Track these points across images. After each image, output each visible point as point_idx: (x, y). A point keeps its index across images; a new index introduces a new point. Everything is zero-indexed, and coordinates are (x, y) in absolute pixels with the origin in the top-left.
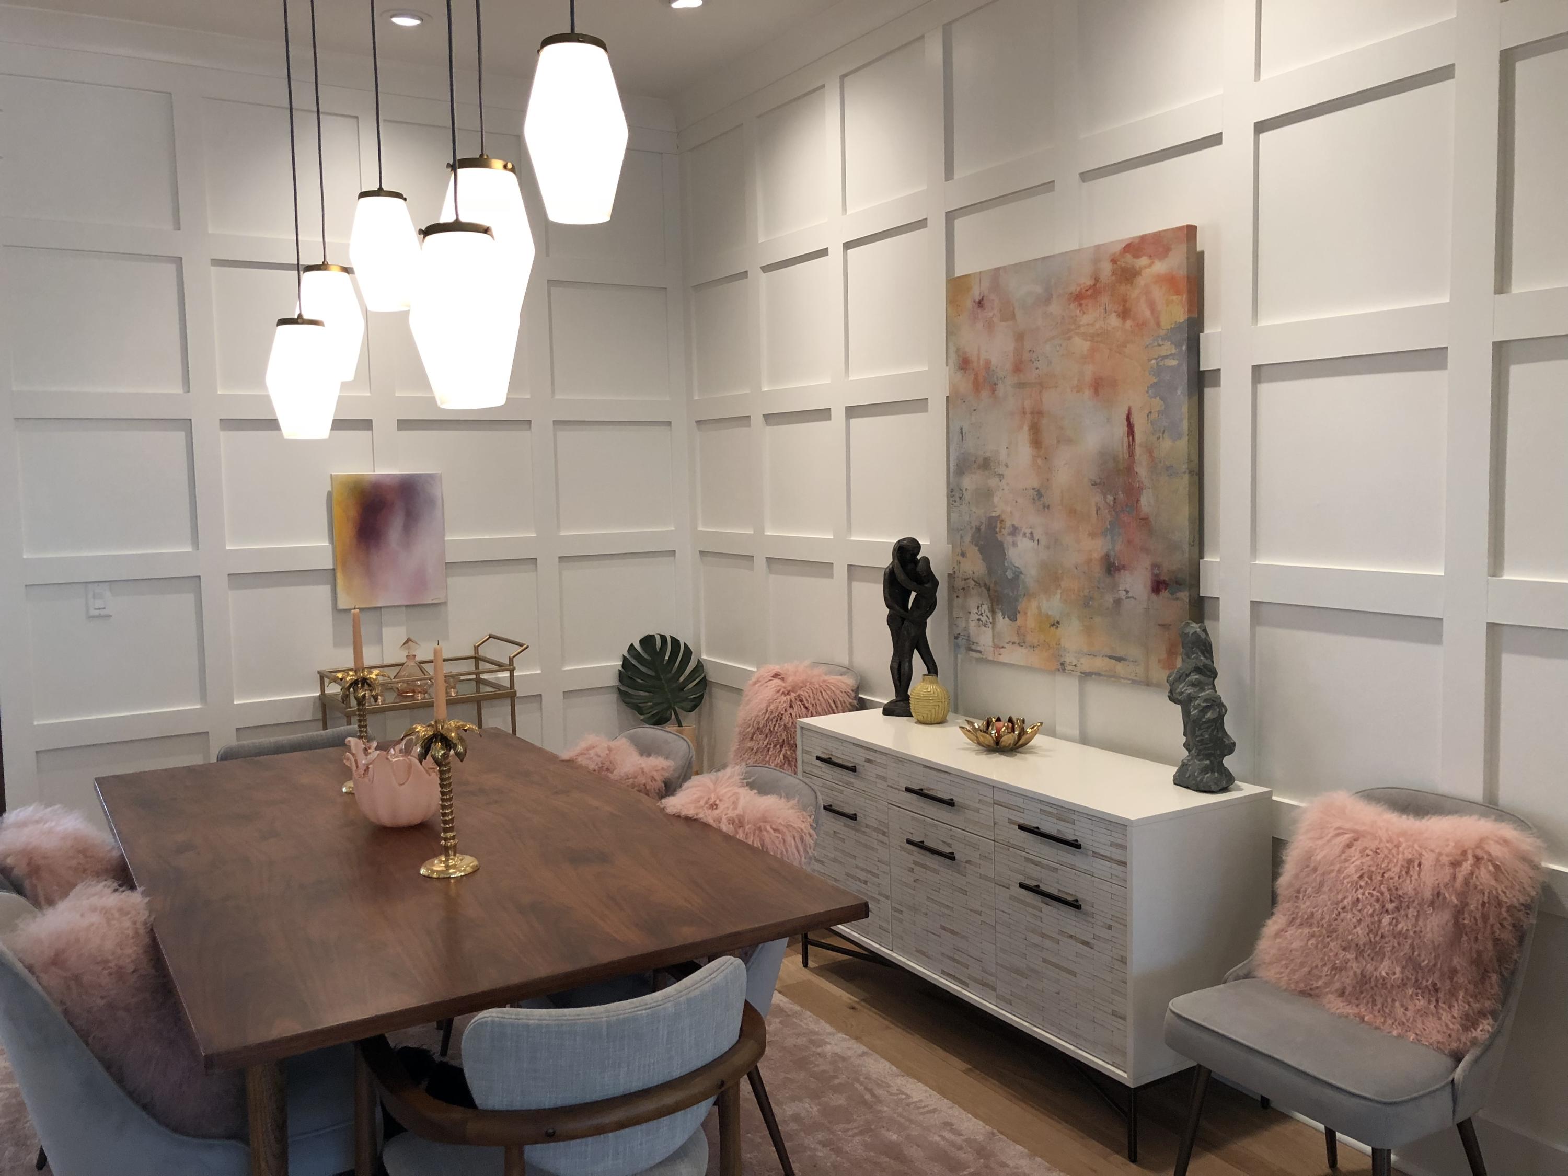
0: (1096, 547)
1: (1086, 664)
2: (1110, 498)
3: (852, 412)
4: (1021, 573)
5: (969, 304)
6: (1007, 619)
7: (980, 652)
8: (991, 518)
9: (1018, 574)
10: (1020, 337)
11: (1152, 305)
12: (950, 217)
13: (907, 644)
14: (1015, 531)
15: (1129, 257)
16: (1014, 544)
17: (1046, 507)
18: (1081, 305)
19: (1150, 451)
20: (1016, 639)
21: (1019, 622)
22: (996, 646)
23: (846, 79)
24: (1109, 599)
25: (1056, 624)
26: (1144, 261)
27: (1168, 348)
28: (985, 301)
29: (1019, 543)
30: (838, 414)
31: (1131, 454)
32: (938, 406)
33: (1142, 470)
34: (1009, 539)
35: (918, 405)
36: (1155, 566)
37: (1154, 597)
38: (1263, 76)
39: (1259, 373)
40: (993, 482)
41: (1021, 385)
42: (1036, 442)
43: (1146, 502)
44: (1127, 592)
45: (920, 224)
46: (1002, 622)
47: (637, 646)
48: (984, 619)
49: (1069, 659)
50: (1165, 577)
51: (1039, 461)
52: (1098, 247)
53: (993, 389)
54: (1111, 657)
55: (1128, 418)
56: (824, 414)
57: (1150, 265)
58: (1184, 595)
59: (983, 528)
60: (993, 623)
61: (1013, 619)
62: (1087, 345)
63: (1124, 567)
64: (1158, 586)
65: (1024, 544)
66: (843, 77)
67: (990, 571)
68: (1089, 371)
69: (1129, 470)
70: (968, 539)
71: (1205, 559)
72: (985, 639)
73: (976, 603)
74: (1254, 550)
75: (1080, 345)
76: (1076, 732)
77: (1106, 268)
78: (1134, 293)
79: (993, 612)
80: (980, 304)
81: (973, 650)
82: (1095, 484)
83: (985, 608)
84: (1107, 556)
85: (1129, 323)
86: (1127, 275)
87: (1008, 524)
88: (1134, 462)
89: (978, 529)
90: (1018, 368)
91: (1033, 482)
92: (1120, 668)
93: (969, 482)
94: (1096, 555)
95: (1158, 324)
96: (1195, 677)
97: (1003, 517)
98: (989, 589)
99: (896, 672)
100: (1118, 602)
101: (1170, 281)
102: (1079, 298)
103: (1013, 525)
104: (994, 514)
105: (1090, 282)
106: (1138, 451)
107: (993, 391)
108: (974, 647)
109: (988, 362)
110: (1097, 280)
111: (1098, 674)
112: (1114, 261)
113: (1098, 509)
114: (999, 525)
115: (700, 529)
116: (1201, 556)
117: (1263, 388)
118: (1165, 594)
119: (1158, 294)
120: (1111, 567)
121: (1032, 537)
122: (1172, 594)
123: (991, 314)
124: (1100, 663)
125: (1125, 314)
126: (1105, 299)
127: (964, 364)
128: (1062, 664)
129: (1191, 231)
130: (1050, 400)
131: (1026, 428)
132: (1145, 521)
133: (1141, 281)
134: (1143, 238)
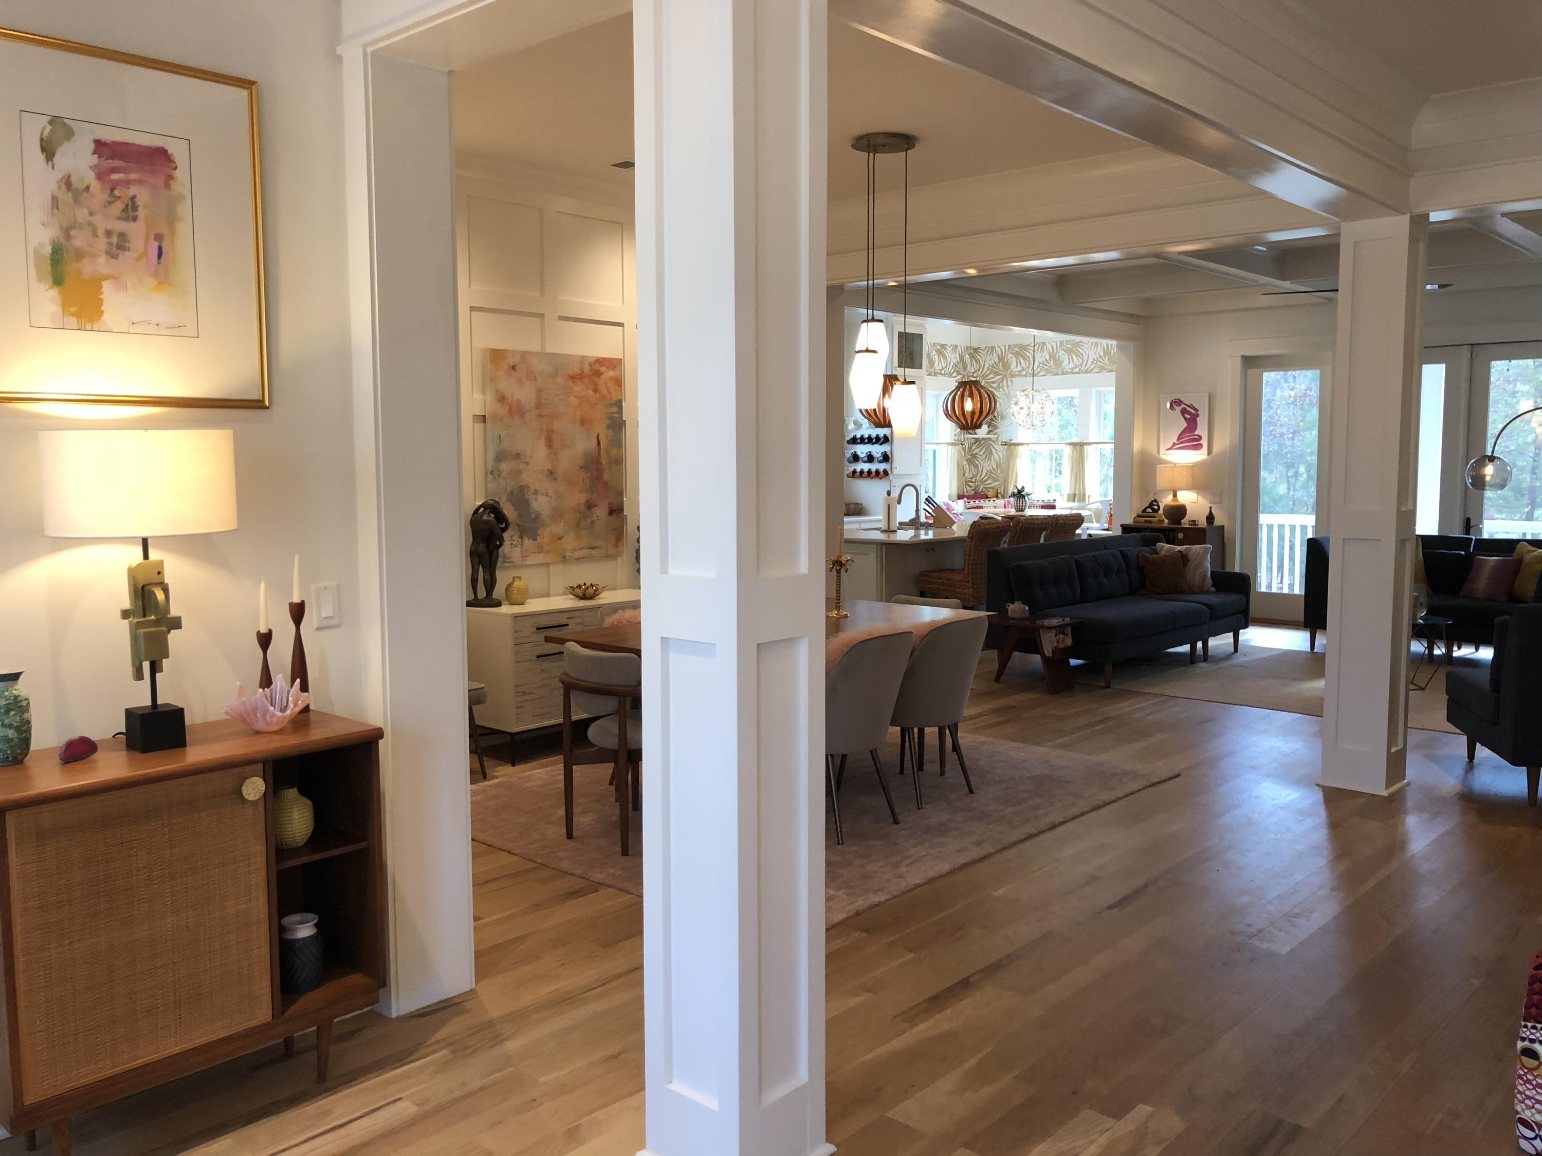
0: (582, 498)
1: (578, 554)
2: (589, 474)
4: (540, 514)
5: (506, 366)
6: (531, 540)
8: (521, 485)
9: (538, 515)
10: (539, 391)
11: (607, 388)
14: (536, 492)
15: (597, 365)
16: (536, 500)
17: (556, 479)
18: (574, 382)
19: (607, 453)
20: (537, 550)
21: (537, 541)
22: (523, 556)
24: (589, 520)
26: (603, 369)
27: (615, 409)
28: (516, 367)
31: (599, 454)
33: (604, 462)
36: (610, 503)
37: (610, 517)
40: (522, 466)
41: (540, 416)
42: (550, 446)
43: (606, 477)
44: (597, 516)
50: (614, 508)
51: (552, 456)
52: (583, 357)
53: (522, 415)
54: (590, 548)
55: (598, 437)
57: (608, 372)
58: (621, 515)
59: (515, 492)
60: (522, 544)
61: (535, 539)
62: (577, 401)
63: (596, 506)
64: (611, 512)
65: (542, 499)
68: (578, 413)
69: (597, 461)
75: (574, 401)
77: (587, 369)
78: (600, 382)
79: (522, 538)
80: (513, 368)
84: (588, 501)
85: (598, 395)
86: (599, 374)
87: (532, 488)
88: (600, 457)
89: (512, 493)
90: (539, 406)
91: (547, 466)
92: (594, 552)
93: (505, 467)
94: (583, 501)
95: (611, 398)
97: (529, 485)
98: (519, 526)
100: (593, 522)
101: (615, 380)
102: (574, 378)
103: (535, 490)
104: (523, 484)
105: (579, 372)
106: (602, 452)
109: (519, 400)
110: (582, 372)
111: (583, 558)
112: (590, 365)
113: (583, 480)
114: (526, 489)
118: (614, 515)
119: (611, 385)
120: (590, 506)
121: (547, 496)
123: (521, 375)
124: (584, 553)
125: (596, 390)
126: (586, 381)
127: (502, 399)
128: (564, 557)
129: (622, 361)
130: (557, 425)
131: (543, 438)
132: (605, 484)
133: (603, 377)
134: (604, 358)
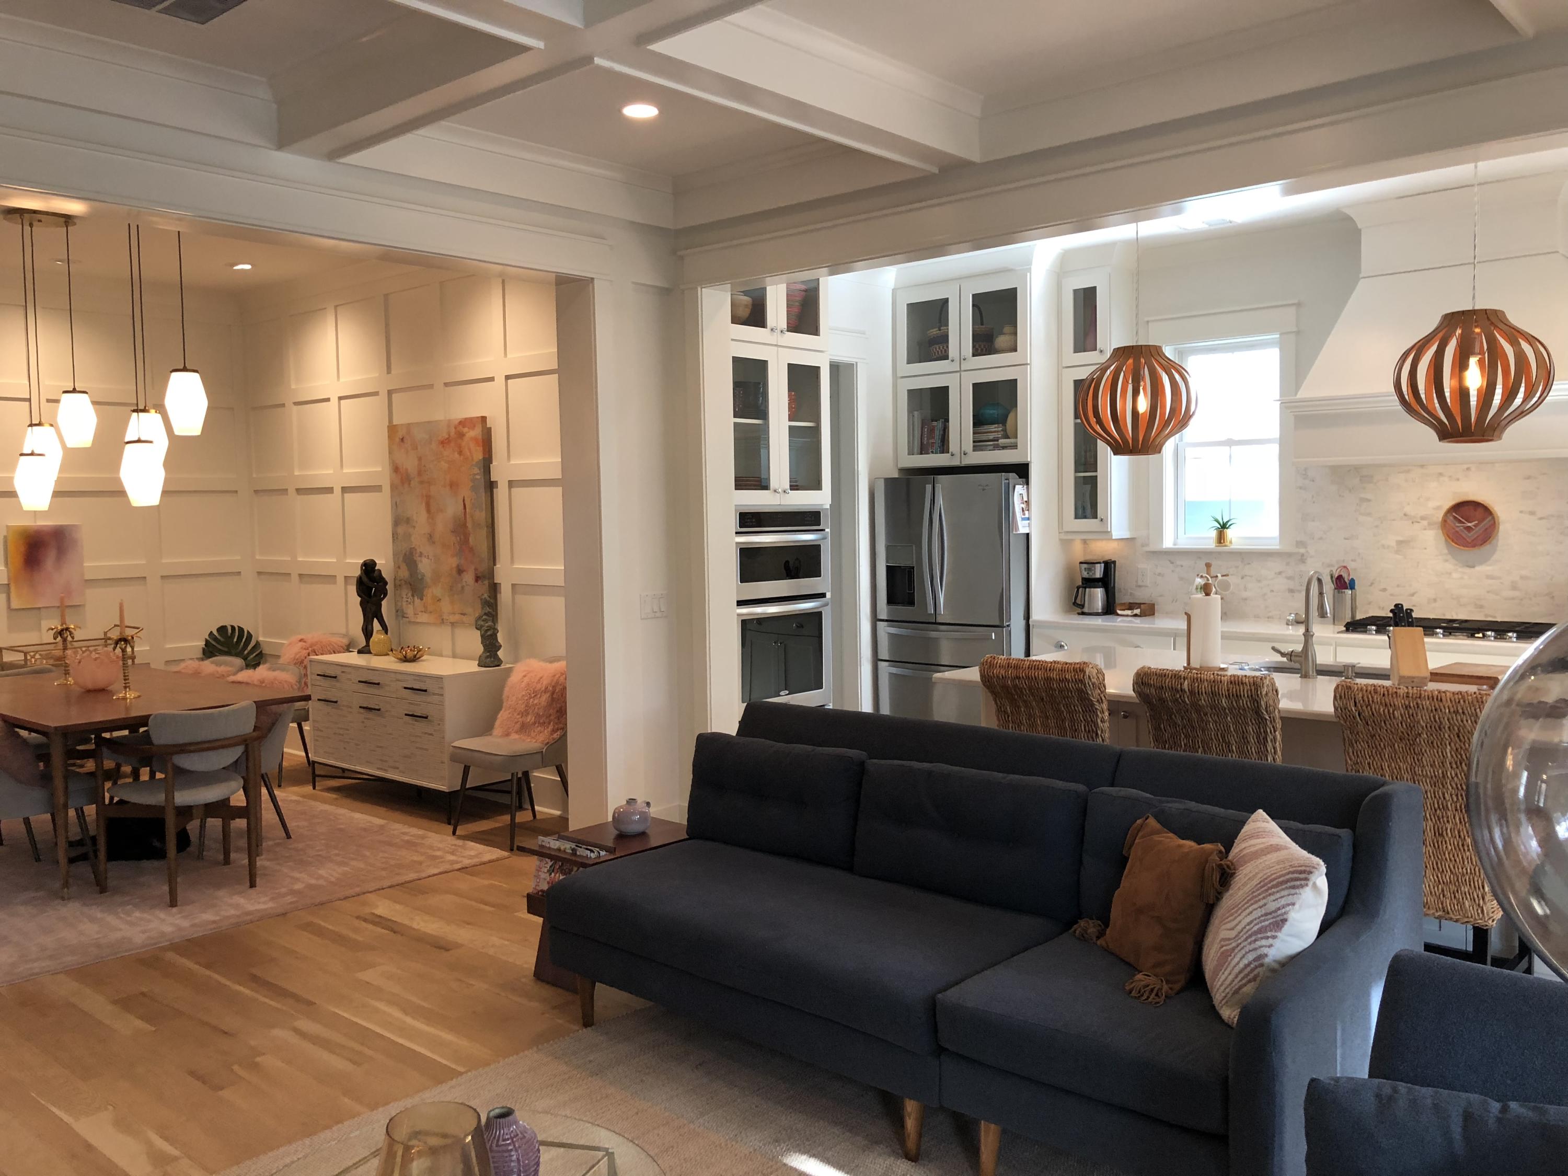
0: (453, 562)
1: (452, 618)
2: (458, 538)
3: (345, 490)
5: (397, 440)
6: (419, 600)
7: (408, 618)
8: (411, 548)
9: (423, 575)
10: (420, 459)
11: (470, 450)
12: (390, 393)
13: (370, 616)
14: (421, 555)
15: (461, 427)
16: (421, 561)
17: (434, 543)
18: (444, 447)
19: (472, 517)
20: (423, 610)
21: (424, 601)
22: (415, 614)
23: (339, 308)
24: (460, 586)
25: (439, 600)
26: (466, 430)
27: (476, 470)
28: (404, 439)
29: (423, 561)
30: (337, 491)
31: (465, 518)
32: (387, 489)
33: (469, 525)
34: (419, 558)
35: (377, 489)
36: (476, 569)
37: (476, 584)
38: (509, 356)
39: (511, 484)
40: (411, 530)
41: (421, 482)
42: (428, 511)
43: (471, 540)
44: (466, 582)
45: (375, 394)
46: (417, 601)
47: (215, 633)
48: (409, 600)
49: (445, 617)
50: (479, 575)
51: (430, 520)
52: (449, 420)
54: (462, 614)
55: (464, 500)
56: (330, 490)
57: (469, 432)
58: (486, 582)
59: (407, 553)
60: (413, 602)
61: (422, 599)
62: (447, 465)
63: (464, 570)
64: (477, 579)
65: (425, 560)
66: (336, 307)
67: (411, 575)
68: (448, 478)
69: (464, 525)
70: (401, 559)
71: (497, 566)
72: (410, 611)
73: (405, 592)
74: (512, 562)
75: (444, 465)
76: (450, 653)
77: (453, 431)
78: (463, 444)
79: (413, 596)
80: (402, 440)
81: (404, 617)
82: (452, 532)
83: (410, 594)
84: (458, 566)
85: (462, 457)
86: (461, 435)
87: (418, 551)
88: (466, 521)
89: (405, 554)
90: (420, 473)
91: (428, 530)
93: (400, 530)
94: (454, 565)
95: (473, 459)
96: (484, 617)
97: (416, 548)
98: (411, 585)
99: (365, 631)
100: (463, 587)
101: (475, 439)
102: (442, 443)
103: (420, 552)
104: (412, 546)
105: (447, 436)
106: (468, 516)
107: (409, 484)
108: (405, 616)
109: (407, 470)
110: (449, 435)
112: (455, 428)
113: (454, 544)
114: (414, 552)
115: (257, 557)
116: (495, 564)
117: (514, 490)
118: (480, 582)
119: (472, 445)
120: (460, 571)
121: (428, 558)
122: (482, 582)
123: (407, 446)
124: (457, 617)
125: (460, 453)
126: (452, 444)
127: (396, 469)
128: (443, 620)
129: (484, 419)
130: (433, 491)
131: (424, 504)
132: (471, 550)
133: (465, 438)
134: (465, 419)
